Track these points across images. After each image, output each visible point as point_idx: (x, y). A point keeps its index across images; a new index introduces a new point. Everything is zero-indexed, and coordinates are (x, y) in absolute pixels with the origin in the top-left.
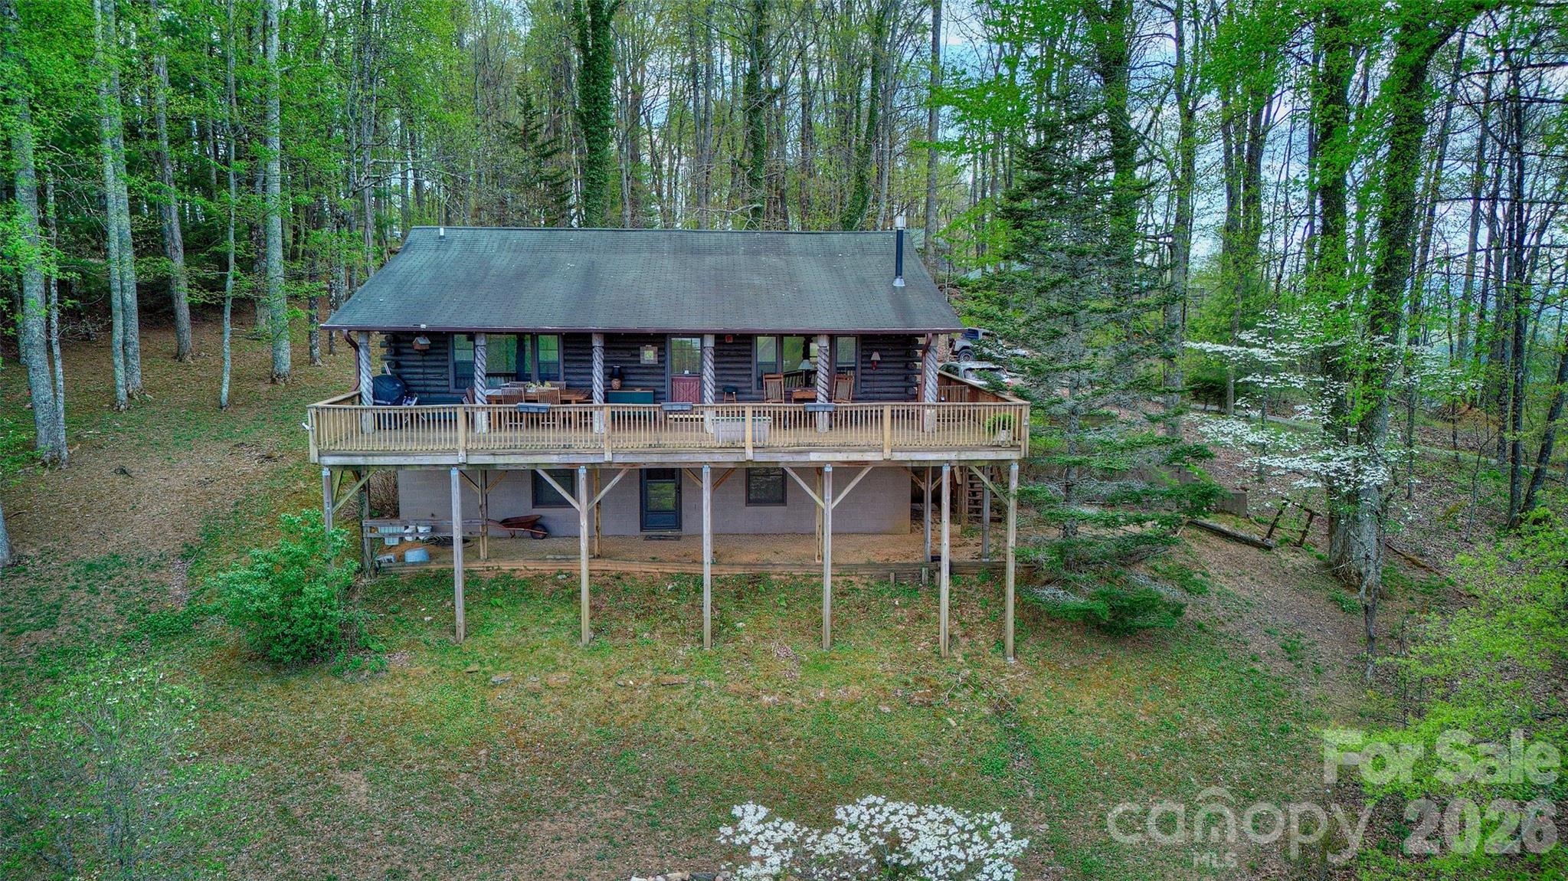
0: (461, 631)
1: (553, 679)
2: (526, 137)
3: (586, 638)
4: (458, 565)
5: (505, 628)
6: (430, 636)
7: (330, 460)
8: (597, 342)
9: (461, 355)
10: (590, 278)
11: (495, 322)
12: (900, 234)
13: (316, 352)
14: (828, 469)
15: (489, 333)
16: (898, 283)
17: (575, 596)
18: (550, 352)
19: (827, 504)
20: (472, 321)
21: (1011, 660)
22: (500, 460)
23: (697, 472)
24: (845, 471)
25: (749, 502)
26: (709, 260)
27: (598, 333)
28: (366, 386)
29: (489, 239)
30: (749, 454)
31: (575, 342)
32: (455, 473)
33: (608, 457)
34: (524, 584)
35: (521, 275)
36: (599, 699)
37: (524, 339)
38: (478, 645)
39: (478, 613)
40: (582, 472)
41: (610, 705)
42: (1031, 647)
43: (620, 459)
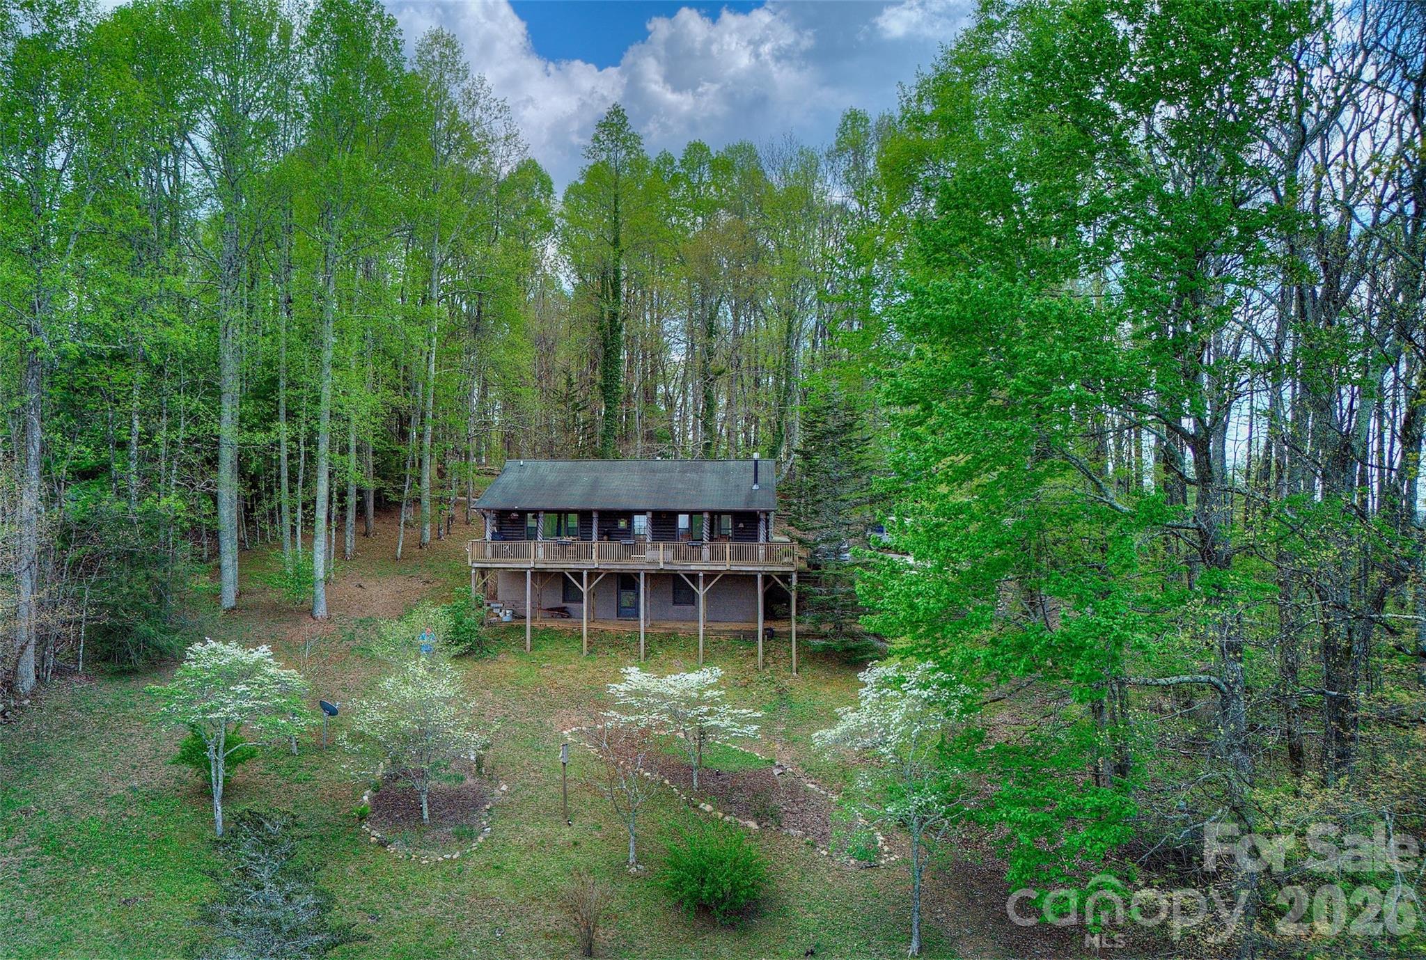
0: (528, 647)
1: (569, 667)
2: (568, 398)
3: (585, 654)
4: (528, 626)
5: (548, 649)
6: (515, 649)
7: (476, 565)
8: (595, 515)
9: (531, 523)
10: (595, 485)
11: (548, 506)
12: (756, 462)
13: (441, 532)
14: (701, 574)
15: (547, 511)
16: (755, 487)
17: (581, 637)
18: (573, 520)
19: (701, 592)
20: (538, 505)
21: (795, 674)
22: (549, 566)
23: (638, 575)
24: (709, 576)
25: (675, 603)
26: (659, 476)
27: (595, 510)
28: (488, 536)
29: (545, 466)
30: (662, 566)
31: (585, 515)
32: (529, 572)
33: (596, 566)
34: (558, 632)
35: (561, 484)
36: (589, 675)
37: (562, 513)
38: (537, 653)
39: (536, 642)
40: (585, 573)
41: (594, 677)
42: (807, 669)
43: (602, 567)
